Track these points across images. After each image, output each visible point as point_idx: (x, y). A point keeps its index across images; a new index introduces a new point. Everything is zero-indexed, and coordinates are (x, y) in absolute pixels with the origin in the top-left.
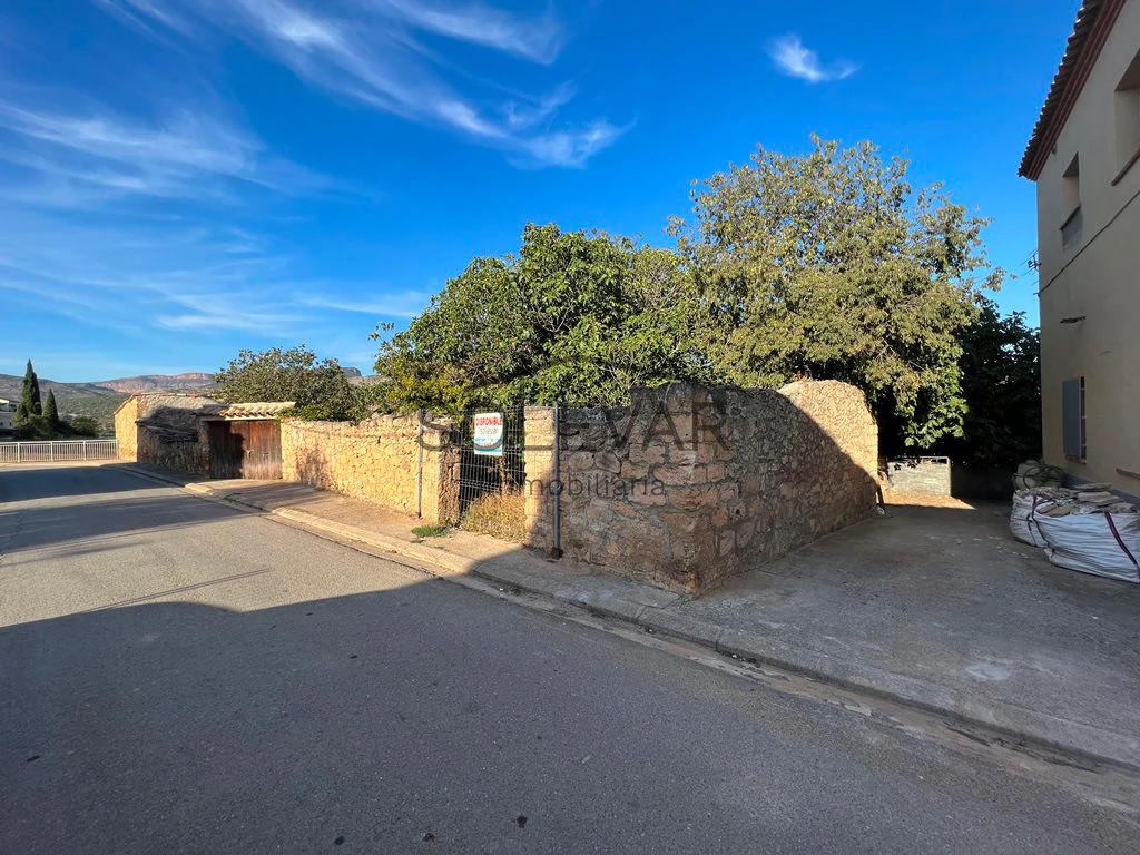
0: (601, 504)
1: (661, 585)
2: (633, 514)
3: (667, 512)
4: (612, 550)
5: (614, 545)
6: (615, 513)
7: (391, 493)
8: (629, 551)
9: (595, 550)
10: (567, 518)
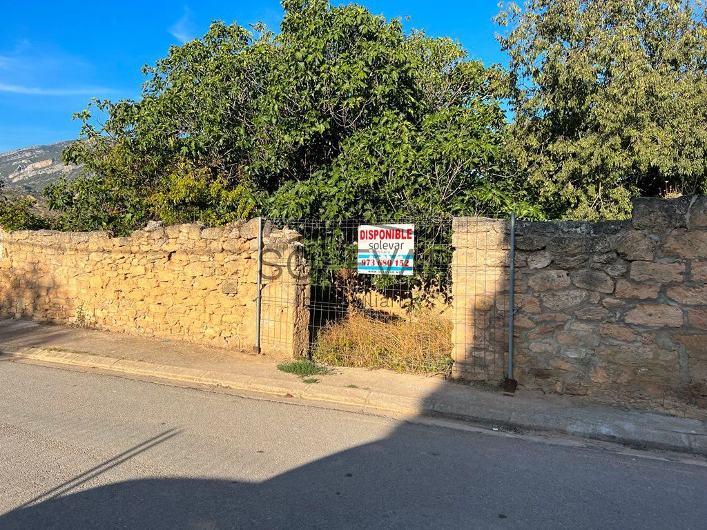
0: (582, 328)
1: (673, 412)
2: (633, 337)
3: (685, 334)
4: (599, 377)
5: (602, 373)
6: (603, 337)
7: (198, 324)
8: (624, 378)
9: (569, 379)
10: (526, 344)
